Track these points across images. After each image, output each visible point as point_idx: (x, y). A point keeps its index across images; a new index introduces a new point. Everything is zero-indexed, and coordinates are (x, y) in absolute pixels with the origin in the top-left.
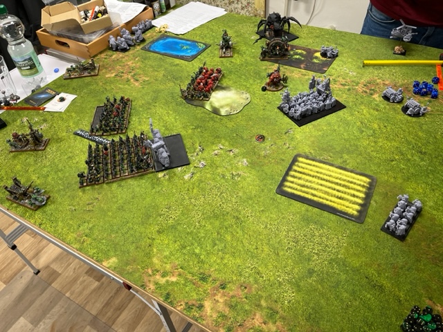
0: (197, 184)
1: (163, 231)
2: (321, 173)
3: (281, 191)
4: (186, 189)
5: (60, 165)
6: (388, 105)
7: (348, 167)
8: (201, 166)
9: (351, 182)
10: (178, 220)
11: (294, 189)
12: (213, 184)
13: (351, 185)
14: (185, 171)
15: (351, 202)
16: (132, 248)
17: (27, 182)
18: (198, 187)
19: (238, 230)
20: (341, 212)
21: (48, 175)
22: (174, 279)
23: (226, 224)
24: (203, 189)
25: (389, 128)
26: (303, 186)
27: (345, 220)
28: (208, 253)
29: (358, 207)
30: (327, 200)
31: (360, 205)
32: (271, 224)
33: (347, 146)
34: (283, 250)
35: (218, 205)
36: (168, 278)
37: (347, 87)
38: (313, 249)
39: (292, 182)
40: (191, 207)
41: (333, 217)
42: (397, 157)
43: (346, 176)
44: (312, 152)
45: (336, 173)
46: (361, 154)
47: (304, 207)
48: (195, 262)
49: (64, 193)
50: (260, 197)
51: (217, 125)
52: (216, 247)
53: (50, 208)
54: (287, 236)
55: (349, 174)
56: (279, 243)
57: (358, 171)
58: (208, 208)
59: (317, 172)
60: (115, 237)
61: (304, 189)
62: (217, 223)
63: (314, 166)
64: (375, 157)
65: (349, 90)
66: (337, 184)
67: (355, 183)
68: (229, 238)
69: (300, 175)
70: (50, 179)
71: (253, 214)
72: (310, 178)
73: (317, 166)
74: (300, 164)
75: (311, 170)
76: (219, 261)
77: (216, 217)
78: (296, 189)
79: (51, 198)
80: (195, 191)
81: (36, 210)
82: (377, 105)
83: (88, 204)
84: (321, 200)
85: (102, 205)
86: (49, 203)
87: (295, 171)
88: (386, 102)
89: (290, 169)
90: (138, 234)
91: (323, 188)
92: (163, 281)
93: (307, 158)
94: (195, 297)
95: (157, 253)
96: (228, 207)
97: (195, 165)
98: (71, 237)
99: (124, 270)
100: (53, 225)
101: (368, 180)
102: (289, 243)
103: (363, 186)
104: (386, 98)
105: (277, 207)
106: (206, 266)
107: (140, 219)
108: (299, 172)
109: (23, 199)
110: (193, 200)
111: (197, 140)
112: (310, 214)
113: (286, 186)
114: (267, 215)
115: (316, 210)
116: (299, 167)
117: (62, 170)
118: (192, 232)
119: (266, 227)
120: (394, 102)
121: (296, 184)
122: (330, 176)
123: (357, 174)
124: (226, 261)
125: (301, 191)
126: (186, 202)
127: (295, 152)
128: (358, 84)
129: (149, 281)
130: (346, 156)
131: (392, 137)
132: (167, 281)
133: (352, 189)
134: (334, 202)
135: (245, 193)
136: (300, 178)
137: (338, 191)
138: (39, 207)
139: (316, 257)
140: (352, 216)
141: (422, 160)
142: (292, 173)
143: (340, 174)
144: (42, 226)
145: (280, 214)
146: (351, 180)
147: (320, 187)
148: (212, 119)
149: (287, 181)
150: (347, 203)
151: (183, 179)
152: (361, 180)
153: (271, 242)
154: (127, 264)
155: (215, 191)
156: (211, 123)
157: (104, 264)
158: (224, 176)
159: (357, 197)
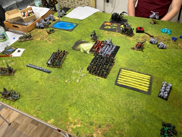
0: (82, 84)
1: (71, 105)
2: (131, 75)
3: (116, 84)
4: (78, 86)
5: (23, 80)
6: (152, 45)
7: (141, 72)
8: (83, 76)
9: (143, 78)
10: (77, 100)
11: (122, 82)
12: (89, 83)
13: (144, 79)
14: (76, 79)
15: (145, 86)
16: (59, 114)
17: (9, 89)
18: (83, 85)
19: (102, 102)
20: (141, 91)
21: (18, 85)
22: (79, 126)
23: (97, 100)
24: (85, 86)
25: (154, 55)
26: (125, 81)
27: (144, 94)
28: (91, 113)
29: (147, 88)
30: (135, 86)
31: (148, 87)
32: (115, 98)
33: (139, 63)
34: (121, 109)
35: (92, 92)
36: (76, 126)
37: (135, 39)
38: (133, 107)
39: (120, 80)
40: (81, 94)
41: (139, 93)
42: (159, 66)
43: (141, 76)
44: (126, 66)
45: (137, 75)
46: (145, 66)
47: (127, 90)
48: (87, 118)
49: (26, 92)
50: (109, 87)
51: (87, 58)
52: (94, 110)
53: (21, 100)
54: (122, 103)
55: (142, 75)
56: (119, 106)
57: (145, 73)
58: (88, 94)
59: (130, 75)
60: (52, 110)
61: (126, 82)
62: (93, 100)
63: (128, 72)
64: (151, 67)
65: (136, 40)
66: (138, 79)
67: (145, 78)
68: (99, 106)
69: (123, 77)
70: (19, 87)
71: (107, 95)
72: (127, 78)
73: (129, 72)
74: (123, 72)
75: (127, 74)
76: (96, 116)
77: (92, 97)
78: (123, 83)
79: (21, 95)
80: (82, 87)
81: (15, 101)
82: (148, 46)
83: (38, 97)
84: (133, 86)
85: (44, 96)
86: (20, 97)
87: (121, 75)
88: (151, 44)
89: (119, 74)
90: (61, 108)
91: (133, 81)
92: (74, 127)
93: (125, 69)
94: (89, 132)
95: (70, 115)
96: (96, 93)
97: (80, 76)
98: (32, 112)
99: (58, 124)
100: (24, 107)
101: (150, 77)
102: (123, 106)
103: (148, 79)
104: (151, 42)
105: (116, 91)
106: (92, 119)
107: (61, 101)
108: (122, 75)
109: (8, 97)
110: (82, 91)
111: (79, 65)
112: (129, 93)
113: (118, 82)
114: (113, 94)
115: (132, 91)
116: (122, 73)
117: (24, 82)
118: (83, 105)
119: (113, 100)
120: (154, 44)
121: (122, 80)
122: (135, 76)
123: (145, 74)
124: (99, 116)
125: (125, 83)
126: (79, 92)
127: (120, 68)
128: (139, 37)
129: (69, 128)
130: (140, 68)
131: (156, 58)
132: (76, 127)
133: (144, 81)
134: (138, 87)
135: (102, 86)
136: (123, 78)
137: (139, 82)
138: (16, 100)
139: (135, 110)
140: (146, 92)
141: (169, 67)
142: (120, 76)
143: (139, 75)
144: (19, 108)
145: (118, 94)
146: (143, 77)
147: (132, 81)
148: (84, 55)
149: (118, 79)
150: (143, 87)
151: (76, 82)
152: (147, 77)
153: (116, 106)
154: (58, 121)
155: (90, 86)
156: (84, 57)
157: (48, 122)
158: (93, 80)
159: (147, 84)
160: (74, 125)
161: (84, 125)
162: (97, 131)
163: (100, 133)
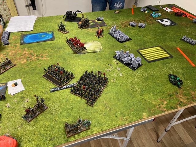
0: (127, 75)
4: (127, 79)
8: (119, 70)
14: (117, 74)
22: (166, 103)
99: (152, 113)
129: (162, 109)
154: (150, 111)
157: (144, 118)
160: (163, 104)
161: (168, 99)
162: (179, 97)
163: (182, 96)
